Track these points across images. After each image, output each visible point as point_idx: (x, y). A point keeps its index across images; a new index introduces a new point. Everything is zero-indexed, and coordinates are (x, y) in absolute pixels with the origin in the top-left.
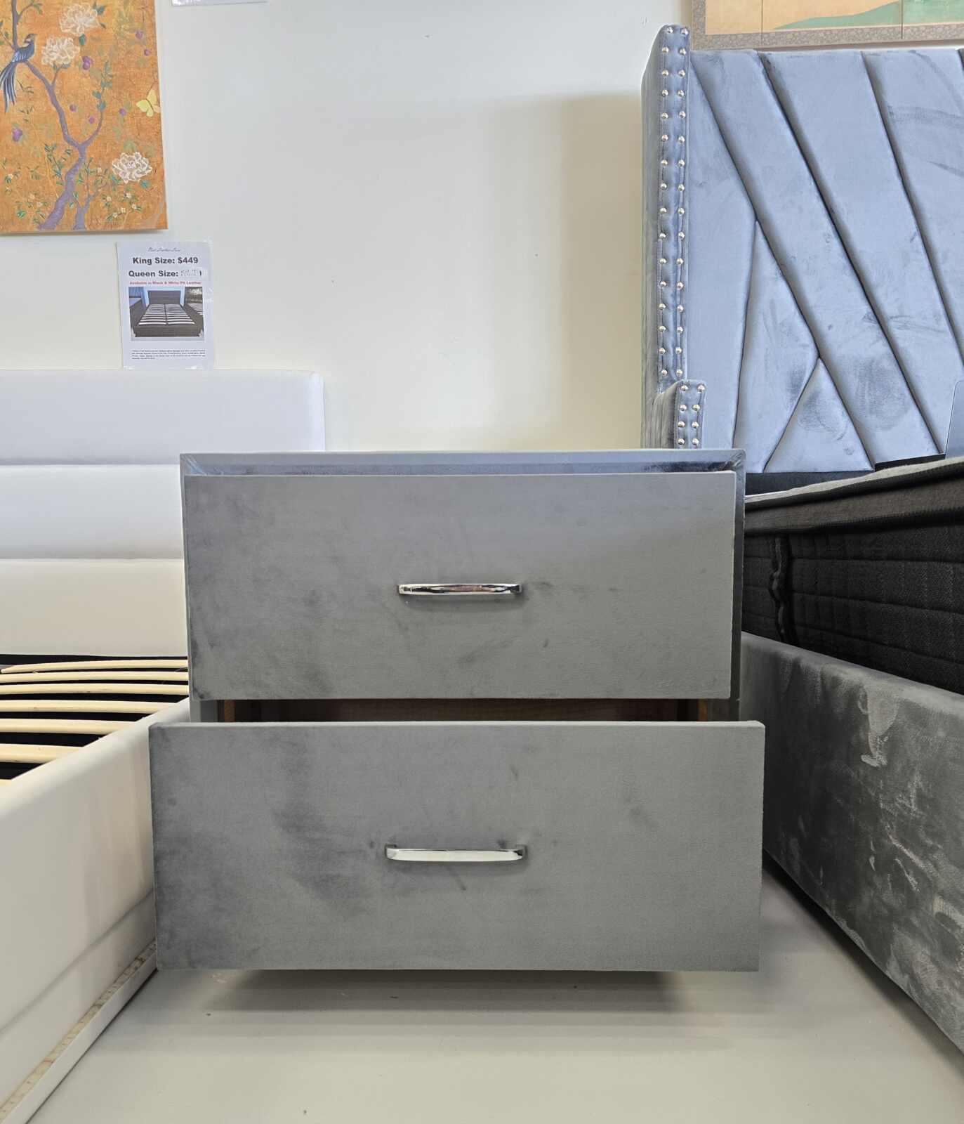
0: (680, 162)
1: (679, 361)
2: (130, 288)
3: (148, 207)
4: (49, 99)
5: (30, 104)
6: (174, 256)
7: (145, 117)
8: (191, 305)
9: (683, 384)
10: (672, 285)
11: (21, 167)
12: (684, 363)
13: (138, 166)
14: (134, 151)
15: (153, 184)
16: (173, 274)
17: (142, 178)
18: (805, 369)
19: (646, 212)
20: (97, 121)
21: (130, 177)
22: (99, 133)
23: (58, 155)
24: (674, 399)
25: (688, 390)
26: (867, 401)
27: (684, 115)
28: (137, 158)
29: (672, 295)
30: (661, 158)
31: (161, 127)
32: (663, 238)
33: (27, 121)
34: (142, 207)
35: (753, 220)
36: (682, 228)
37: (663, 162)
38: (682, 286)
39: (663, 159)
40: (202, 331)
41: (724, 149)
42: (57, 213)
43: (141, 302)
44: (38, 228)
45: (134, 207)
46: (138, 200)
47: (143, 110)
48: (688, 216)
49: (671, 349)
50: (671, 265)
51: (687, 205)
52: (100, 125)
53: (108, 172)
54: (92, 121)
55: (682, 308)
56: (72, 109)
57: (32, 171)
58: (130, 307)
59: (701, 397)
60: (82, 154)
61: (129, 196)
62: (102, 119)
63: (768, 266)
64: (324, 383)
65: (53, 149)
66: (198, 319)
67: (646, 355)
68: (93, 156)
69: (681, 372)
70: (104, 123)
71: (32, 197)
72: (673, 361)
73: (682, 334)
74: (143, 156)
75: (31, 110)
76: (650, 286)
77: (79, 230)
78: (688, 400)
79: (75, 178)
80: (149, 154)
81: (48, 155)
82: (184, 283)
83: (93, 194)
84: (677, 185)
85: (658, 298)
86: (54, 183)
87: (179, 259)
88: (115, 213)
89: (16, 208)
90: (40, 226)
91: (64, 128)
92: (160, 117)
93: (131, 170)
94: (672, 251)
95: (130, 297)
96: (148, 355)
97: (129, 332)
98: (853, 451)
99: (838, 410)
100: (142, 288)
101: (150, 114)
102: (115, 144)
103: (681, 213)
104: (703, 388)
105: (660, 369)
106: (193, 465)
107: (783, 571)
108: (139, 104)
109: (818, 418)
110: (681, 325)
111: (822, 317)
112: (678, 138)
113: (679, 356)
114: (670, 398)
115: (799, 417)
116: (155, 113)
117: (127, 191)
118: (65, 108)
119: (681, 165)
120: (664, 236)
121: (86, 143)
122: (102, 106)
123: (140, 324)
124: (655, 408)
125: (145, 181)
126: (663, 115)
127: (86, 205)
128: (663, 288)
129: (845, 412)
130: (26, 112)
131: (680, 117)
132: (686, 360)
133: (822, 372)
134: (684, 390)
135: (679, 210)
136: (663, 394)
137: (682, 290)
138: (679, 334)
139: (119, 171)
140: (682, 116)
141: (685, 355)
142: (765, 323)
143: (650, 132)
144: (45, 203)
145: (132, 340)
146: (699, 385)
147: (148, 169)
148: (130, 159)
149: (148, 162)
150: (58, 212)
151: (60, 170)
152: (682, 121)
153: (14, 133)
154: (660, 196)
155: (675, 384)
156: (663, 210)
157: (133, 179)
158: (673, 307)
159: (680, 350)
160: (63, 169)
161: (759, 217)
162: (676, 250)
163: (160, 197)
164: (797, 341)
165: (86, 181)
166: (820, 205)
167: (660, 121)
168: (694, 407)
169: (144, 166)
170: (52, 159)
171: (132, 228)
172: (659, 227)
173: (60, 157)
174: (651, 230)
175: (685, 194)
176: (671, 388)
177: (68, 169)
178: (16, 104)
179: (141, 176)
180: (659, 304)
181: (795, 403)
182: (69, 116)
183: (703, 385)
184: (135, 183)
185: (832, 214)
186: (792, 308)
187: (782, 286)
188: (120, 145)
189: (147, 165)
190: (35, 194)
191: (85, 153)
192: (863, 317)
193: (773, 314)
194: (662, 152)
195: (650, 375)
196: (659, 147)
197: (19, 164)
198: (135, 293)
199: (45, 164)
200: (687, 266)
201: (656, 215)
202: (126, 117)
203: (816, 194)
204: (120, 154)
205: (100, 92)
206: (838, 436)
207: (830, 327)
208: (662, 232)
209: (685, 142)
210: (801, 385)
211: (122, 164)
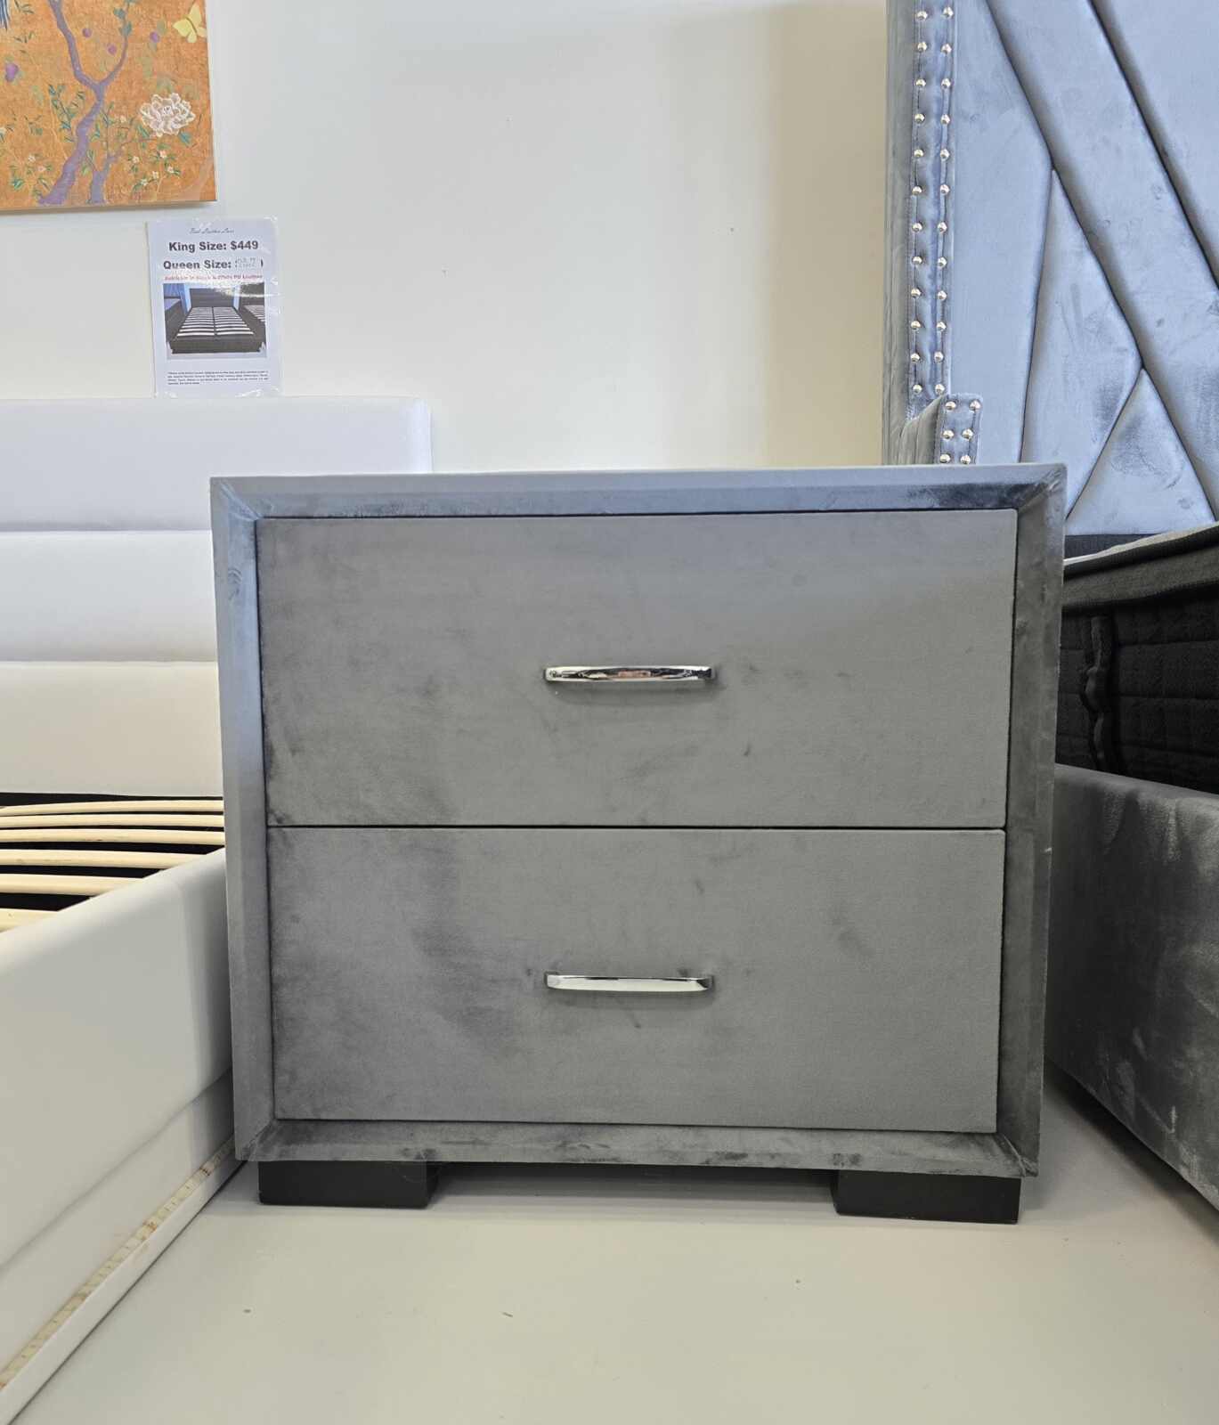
0: (943, 83)
1: (940, 371)
2: (165, 285)
3: (190, 170)
4: (55, 22)
5: (29, 29)
6: (226, 239)
7: (184, 44)
8: (248, 307)
9: (948, 399)
10: (930, 262)
11: (17, 118)
12: (947, 375)
13: (175, 112)
14: (169, 92)
15: (197, 137)
16: (224, 265)
17: (182, 129)
18: (1123, 384)
19: (891, 159)
20: (120, 50)
21: (165, 128)
22: (123, 68)
23: (68, 98)
24: (935, 423)
25: (956, 408)
26: (1214, 430)
27: (951, 13)
28: (175, 101)
29: (930, 277)
30: (916, 76)
31: (207, 58)
32: (917, 194)
33: (23, 52)
34: (182, 170)
35: (1049, 169)
36: (946, 178)
37: (918, 82)
38: (944, 262)
39: (919, 78)
40: (263, 344)
41: (1008, 67)
42: (66, 181)
43: (180, 305)
44: (40, 202)
45: (170, 170)
46: (176, 161)
47: (183, 33)
48: (954, 161)
49: (928, 355)
50: (929, 232)
51: (953, 145)
52: (124, 55)
53: (134, 122)
54: (112, 50)
55: (944, 296)
56: (86, 34)
57: (31, 123)
58: (166, 313)
59: (974, 418)
60: (100, 97)
61: (163, 155)
62: (126, 46)
63: (1069, 236)
64: (431, 415)
65: (60, 91)
66: (258, 326)
67: (891, 365)
68: (114, 100)
69: (942, 389)
70: (128, 54)
71: (32, 158)
72: (931, 371)
73: (944, 333)
74: (182, 99)
75: (30, 37)
76: (897, 266)
77: (97, 204)
78: (955, 422)
79: (90, 131)
80: (191, 96)
81: (53, 101)
82: (239, 277)
83: (114, 154)
84: (939, 116)
85: (910, 280)
86: (61, 139)
87: (233, 243)
88: (145, 180)
89: (10, 174)
90: (43, 199)
91: (74, 60)
92: (206, 43)
93: (166, 119)
94: (930, 212)
95: (165, 298)
96: (188, 378)
97: (165, 346)
98: (1192, 503)
99: (1169, 443)
100: (182, 285)
101: (192, 39)
102: (145, 82)
103: (944, 157)
104: (978, 406)
105: (911, 384)
106: (230, 493)
107: (1103, 665)
108: (177, 26)
109: (1141, 455)
110: (943, 319)
111: (1148, 308)
112: (941, 47)
113: (939, 364)
114: (929, 421)
115: (1113, 453)
116: (198, 37)
117: (161, 148)
118: (76, 33)
119: (945, 86)
120: (919, 190)
121: (105, 82)
122: (127, 29)
123: (179, 335)
124: (905, 438)
125: (184, 135)
126: (920, 14)
127: (104, 169)
128: (917, 266)
129: (1180, 448)
130: (23, 40)
131: (944, 17)
132: (949, 371)
133: (1146, 387)
134: (950, 408)
135: (942, 153)
136: (916, 419)
137: (945, 268)
138: (939, 333)
139: (150, 121)
140: (947, 15)
141: (948, 363)
142: (1064, 318)
143: (899, 40)
144: (48, 167)
145: (168, 358)
146: (973, 401)
147: (189, 116)
148: (165, 103)
149: (190, 107)
150: (67, 179)
151: (69, 120)
152: (947, 22)
153: (7, 70)
154: (914, 132)
155: (932, 405)
156: (918, 152)
157: (168, 130)
158: (932, 293)
159: (941, 356)
160: (74, 119)
161: (1057, 164)
162: (937, 212)
163: (207, 156)
164: (1110, 343)
165: (104, 135)
166: (1145, 145)
167: (915, 23)
168: (965, 433)
169: (184, 112)
170: (58, 104)
171: (168, 200)
172: (912, 178)
173: (69, 103)
174: (900, 182)
175: (951, 127)
176: (929, 409)
177: (81, 119)
178: (9, 29)
179: (180, 126)
180: (911, 289)
181: (1107, 434)
182: (82, 46)
183: (978, 401)
184: (170, 137)
185: (1164, 156)
186: (1104, 296)
187: (1090, 264)
188: (151, 83)
189: (188, 111)
190: (36, 155)
191: (103, 96)
192: (1208, 306)
193: (1076, 306)
194: (918, 68)
195: (896, 390)
196: (914, 61)
197: (13, 113)
198: (172, 291)
199: (49, 112)
200: (952, 234)
201: (909, 160)
202: (159, 45)
203: (1141, 128)
204: (152, 96)
205: (124, 9)
206: (1169, 481)
207: (1160, 322)
208: (916, 185)
209: (952, 52)
210: (1116, 408)
211: (154, 111)
